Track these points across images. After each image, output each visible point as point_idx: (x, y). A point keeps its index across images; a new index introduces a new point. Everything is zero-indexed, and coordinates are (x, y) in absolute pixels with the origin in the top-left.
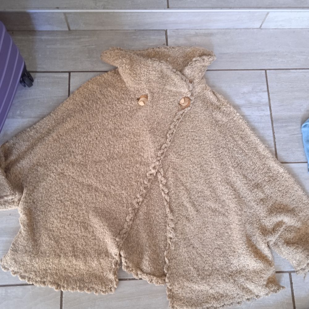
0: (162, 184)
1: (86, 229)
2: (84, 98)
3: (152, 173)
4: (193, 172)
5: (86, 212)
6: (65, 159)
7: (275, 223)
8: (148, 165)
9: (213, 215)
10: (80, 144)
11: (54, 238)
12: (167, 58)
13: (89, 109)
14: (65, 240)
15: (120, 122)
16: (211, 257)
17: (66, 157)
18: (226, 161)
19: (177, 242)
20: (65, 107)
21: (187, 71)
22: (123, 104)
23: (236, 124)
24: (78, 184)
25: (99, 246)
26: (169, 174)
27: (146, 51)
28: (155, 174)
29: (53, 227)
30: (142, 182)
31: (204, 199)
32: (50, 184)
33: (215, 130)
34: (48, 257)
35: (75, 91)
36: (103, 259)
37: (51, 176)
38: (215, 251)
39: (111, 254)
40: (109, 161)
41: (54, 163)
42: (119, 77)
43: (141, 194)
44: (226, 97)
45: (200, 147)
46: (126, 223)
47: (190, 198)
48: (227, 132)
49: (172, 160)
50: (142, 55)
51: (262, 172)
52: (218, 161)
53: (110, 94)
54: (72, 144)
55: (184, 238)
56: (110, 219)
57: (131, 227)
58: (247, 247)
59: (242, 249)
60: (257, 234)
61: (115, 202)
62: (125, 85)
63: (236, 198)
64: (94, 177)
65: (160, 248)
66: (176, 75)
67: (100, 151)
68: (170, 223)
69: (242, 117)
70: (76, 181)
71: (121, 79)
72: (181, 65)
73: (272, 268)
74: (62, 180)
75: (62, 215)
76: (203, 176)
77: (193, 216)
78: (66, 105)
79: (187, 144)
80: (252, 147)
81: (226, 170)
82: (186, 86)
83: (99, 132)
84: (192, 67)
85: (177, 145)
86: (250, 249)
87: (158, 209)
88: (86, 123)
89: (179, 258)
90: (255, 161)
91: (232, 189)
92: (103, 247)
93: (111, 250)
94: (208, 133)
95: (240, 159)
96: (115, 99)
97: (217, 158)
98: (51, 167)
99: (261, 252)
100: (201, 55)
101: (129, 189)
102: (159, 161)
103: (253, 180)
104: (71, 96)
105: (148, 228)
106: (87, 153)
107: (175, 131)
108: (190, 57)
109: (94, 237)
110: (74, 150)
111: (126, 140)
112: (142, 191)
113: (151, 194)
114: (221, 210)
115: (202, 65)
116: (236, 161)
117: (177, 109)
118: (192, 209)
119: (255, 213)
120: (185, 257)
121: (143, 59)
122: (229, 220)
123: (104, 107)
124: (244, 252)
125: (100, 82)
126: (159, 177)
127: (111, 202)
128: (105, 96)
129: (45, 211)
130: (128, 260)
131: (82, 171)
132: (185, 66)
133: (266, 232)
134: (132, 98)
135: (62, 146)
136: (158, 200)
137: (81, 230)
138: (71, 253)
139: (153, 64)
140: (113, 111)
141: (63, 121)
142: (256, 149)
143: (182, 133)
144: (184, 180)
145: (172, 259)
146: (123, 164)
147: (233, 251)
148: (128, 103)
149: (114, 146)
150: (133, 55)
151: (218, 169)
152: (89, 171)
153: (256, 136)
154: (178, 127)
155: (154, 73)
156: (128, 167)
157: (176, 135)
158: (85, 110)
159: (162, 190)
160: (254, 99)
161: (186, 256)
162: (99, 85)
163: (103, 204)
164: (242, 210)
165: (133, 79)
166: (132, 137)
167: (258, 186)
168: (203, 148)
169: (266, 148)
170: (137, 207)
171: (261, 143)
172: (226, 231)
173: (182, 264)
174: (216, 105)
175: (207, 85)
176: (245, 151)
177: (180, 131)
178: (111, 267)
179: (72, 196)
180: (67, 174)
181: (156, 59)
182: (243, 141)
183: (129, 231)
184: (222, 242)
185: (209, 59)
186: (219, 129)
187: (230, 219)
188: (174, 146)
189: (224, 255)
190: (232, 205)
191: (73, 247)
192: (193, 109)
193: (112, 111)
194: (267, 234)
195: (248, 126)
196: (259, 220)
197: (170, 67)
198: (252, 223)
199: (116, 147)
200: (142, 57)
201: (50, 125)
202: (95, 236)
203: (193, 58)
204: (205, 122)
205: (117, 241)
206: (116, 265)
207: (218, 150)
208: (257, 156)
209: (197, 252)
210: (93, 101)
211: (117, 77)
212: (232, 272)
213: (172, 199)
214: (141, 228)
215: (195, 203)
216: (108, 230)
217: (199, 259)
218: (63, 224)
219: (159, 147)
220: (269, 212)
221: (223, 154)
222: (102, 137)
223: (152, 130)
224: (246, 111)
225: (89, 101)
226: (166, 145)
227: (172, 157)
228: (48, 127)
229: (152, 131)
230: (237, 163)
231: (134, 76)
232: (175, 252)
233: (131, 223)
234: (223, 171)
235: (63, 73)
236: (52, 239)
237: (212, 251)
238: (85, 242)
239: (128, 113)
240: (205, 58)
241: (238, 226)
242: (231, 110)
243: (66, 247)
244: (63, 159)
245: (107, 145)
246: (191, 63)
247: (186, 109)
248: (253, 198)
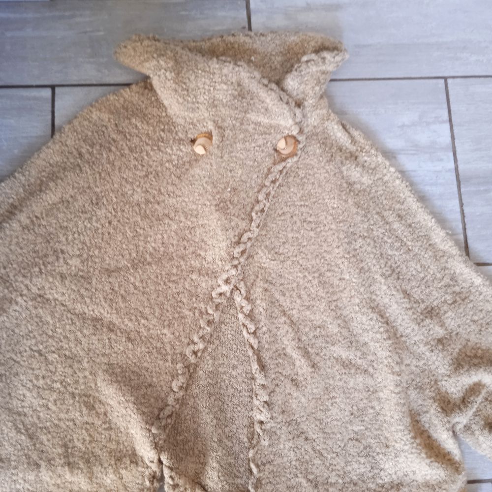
0: (243, 312)
1: (91, 408)
2: (84, 141)
3: (222, 291)
4: (305, 288)
5: (91, 374)
6: (46, 267)
7: (467, 386)
8: (214, 275)
9: (345, 373)
10: (76, 236)
11: (27, 430)
12: (251, 56)
13: (93, 163)
14: (49, 432)
15: (157, 188)
16: (341, 457)
17: (49, 263)
18: (370, 264)
19: (273, 430)
20: (44, 160)
21: (291, 83)
22: (162, 152)
23: (388, 190)
24: (73, 317)
25: (118, 443)
26: (257, 292)
27: (207, 41)
28: (228, 294)
29: (23, 407)
30: (203, 310)
31: (327, 342)
32: (17, 319)
33: (346, 201)
34: (16, 468)
35: (64, 126)
36: (126, 468)
37: (17, 303)
38: (349, 446)
39: (141, 457)
40: (136, 269)
41: (24, 276)
42: (154, 96)
43: (201, 336)
44: (368, 134)
45: (318, 237)
46: (172, 395)
47: (299, 340)
48: (371, 204)
49: (263, 265)
50: (201, 52)
51: (440, 284)
52: (354, 264)
53: (136, 131)
54: (61, 235)
55: (288, 420)
56: (138, 387)
57: (182, 402)
58: (412, 438)
59: (403, 442)
60: (432, 411)
61: (148, 353)
62: (166, 112)
63: (389, 338)
64: (106, 302)
65: (240, 442)
66: (267, 92)
67: (118, 248)
68: (260, 392)
69: (400, 176)
70: (69, 311)
71: (157, 100)
72: (278, 71)
73: (460, 476)
74: (40, 310)
75: (41, 382)
76: (323, 295)
77: (305, 376)
78: (47, 156)
79: (292, 230)
80: (420, 234)
81: (369, 282)
82: (288, 114)
83: (114, 209)
84: (301, 76)
85: (271, 233)
86: (418, 441)
87: (236, 363)
88: (88, 191)
89: (278, 461)
90: (425, 263)
91: (381, 320)
92: (126, 444)
93: (143, 451)
94: (334, 208)
95: (396, 259)
96: (147, 141)
97: (352, 259)
98: (17, 284)
99: (440, 445)
100: (318, 49)
101: (176, 325)
102: (236, 266)
103: (423, 302)
104: (57, 136)
105: (216, 402)
106: (91, 253)
107: (268, 205)
108: (297, 54)
109: (107, 425)
110: (64, 248)
111: (169, 225)
112: (204, 329)
113: (221, 334)
114: (359, 362)
115: (320, 70)
116: (389, 263)
117: (272, 161)
118: (303, 362)
119: (426, 367)
120: (289, 458)
121: (201, 57)
122: (377, 383)
123: (123, 159)
124: (406, 448)
125: (115, 106)
126: (238, 299)
127: (141, 353)
128: (125, 136)
129: (7, 373)
130: (176, 473)
131: (82, 291)
132: (287, 72)
133: (449, 406)
134: (180, 140)
135: (39, 240)
136: (235, 346)
137: (81, 411)
138: (60, 459)
139: (221, 69)
140: (143, 166)
141: (41, 187)
142: (429, 239)
143: (282, 209)
144: (285, 302)
145: (264, 465)
146: (163, 273)
147: (385, 445)
148: (172, 150)
149: (146, 237)
150: (182, 51)
151: (354, 280)
152: (96, 290)
153: (427, 212)
154: (273, 197)
155: (225, 87)
156: (173, 279)
157: (271, 212)
158: (85, 165)
159: (244, 325)
160: (423, 137)
161: (292, 456)
162: (113, 113)
163: (125, 356)
164: (402, 362)
165: (181, 100)
166: (183, 219)
167: (431, 313)
168: (323, 239)
169: (448, 237)
170: (193, 361)
171: (437, 227)
172: (370, 404)
173: (283, 474)
174: (348, 151)
175: (330, 111)
176: (405, 244)
177: (277, 204)
178: (142, 484)
179: (61, 342)
180: (51, 297)
181: (229, 59)
182: (403, 222)
183: (177, 410)
184: (362, 428)
185: (334, 57)
186: (356, 200)
187: (379, 380)
188: (266, 235)
189: (367, 452)
190: (383, 354)
191: (65, 446)
192: (304, 159)
193: (140, 167)
194: (452, 410)
195: (413, 192)
196: (436, 381)
197: (257, 74)
198: (421, 388)
199: (149, 239)
200: (199, 54)
201: (15, 197)
202: (110, 422)
203: (303, 56)
204: (328, 187)
205: (153, 434)
206: (153, 481)
207: (353, 242)
208: (430, 253)
209: (314, 450)
210: (101, 145)
211: (150, 95)
212: (383, 486)
213: (264, 342)
214: (202, 404)
215: (310, 349)
216: (135, 411)
217: (317, 462)
218: (44, 401)
219: (237, 238)
220: (455, 366)
221: (363, 249)
222: (121, 220)
223: (222, 204)
224: (409, 163)
225: (92, 145)
226: (249, 234)
227: (263, 258)
228: (11, 201)
229: (222, 207)
230: (391, 267)
231: (184, 95)
232: (270, 449)
233: (181, 393)
234: (364, 285)
235: (40, 89)
236: (23, 431)
237: (342, 445)
238: (90, 435)
239: (173, 169)
240: (327, 55)
241: (393, 395)
242: (378, 161)
243: (51, 446)
244: (42, 267)
245: (131, 235)
246: (299, 67)
247: (289, 160)
248: (422, 337)
